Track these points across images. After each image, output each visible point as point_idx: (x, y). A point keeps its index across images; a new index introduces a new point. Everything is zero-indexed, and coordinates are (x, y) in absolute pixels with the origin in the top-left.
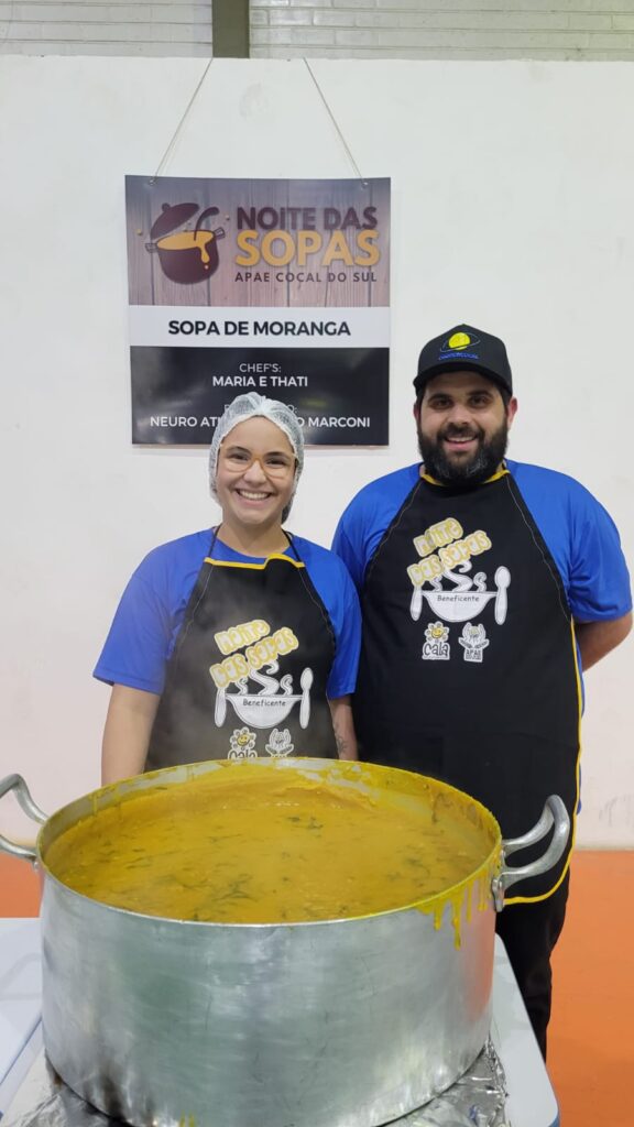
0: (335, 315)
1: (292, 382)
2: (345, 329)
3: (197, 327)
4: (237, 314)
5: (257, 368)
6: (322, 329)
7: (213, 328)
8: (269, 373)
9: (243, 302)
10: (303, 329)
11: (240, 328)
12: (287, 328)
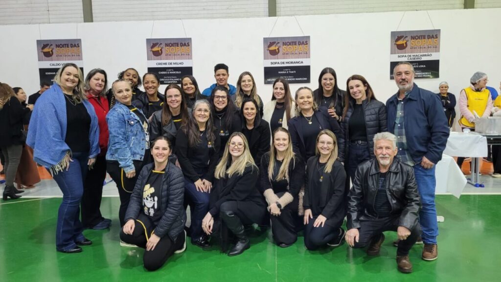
0: (300, 60)
1: (293, 72)
2: (302, 62)
3: (275, 63)
4: (283, 60)
5: (286, 70)
6: (298, 63)
7: (279, 63)
8: (288, 71)
9: (284, 58)
10: (295, 63)
11: (283, 63)
12: (292, 63)
